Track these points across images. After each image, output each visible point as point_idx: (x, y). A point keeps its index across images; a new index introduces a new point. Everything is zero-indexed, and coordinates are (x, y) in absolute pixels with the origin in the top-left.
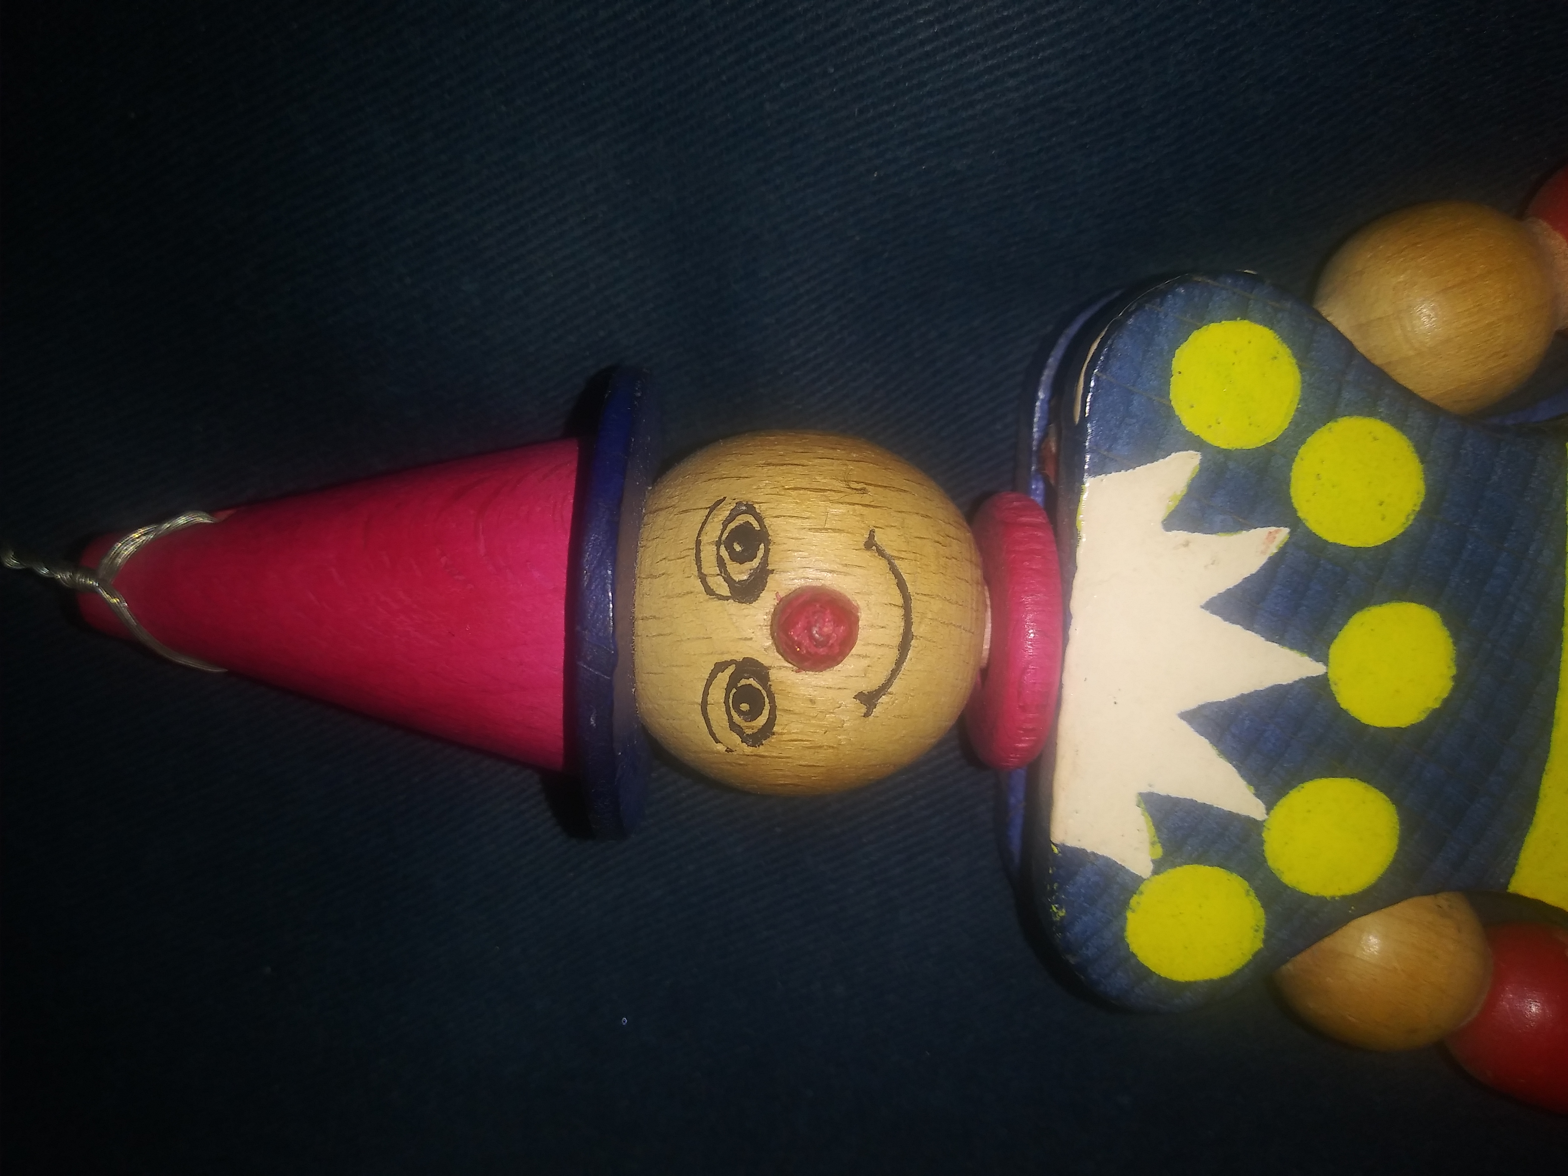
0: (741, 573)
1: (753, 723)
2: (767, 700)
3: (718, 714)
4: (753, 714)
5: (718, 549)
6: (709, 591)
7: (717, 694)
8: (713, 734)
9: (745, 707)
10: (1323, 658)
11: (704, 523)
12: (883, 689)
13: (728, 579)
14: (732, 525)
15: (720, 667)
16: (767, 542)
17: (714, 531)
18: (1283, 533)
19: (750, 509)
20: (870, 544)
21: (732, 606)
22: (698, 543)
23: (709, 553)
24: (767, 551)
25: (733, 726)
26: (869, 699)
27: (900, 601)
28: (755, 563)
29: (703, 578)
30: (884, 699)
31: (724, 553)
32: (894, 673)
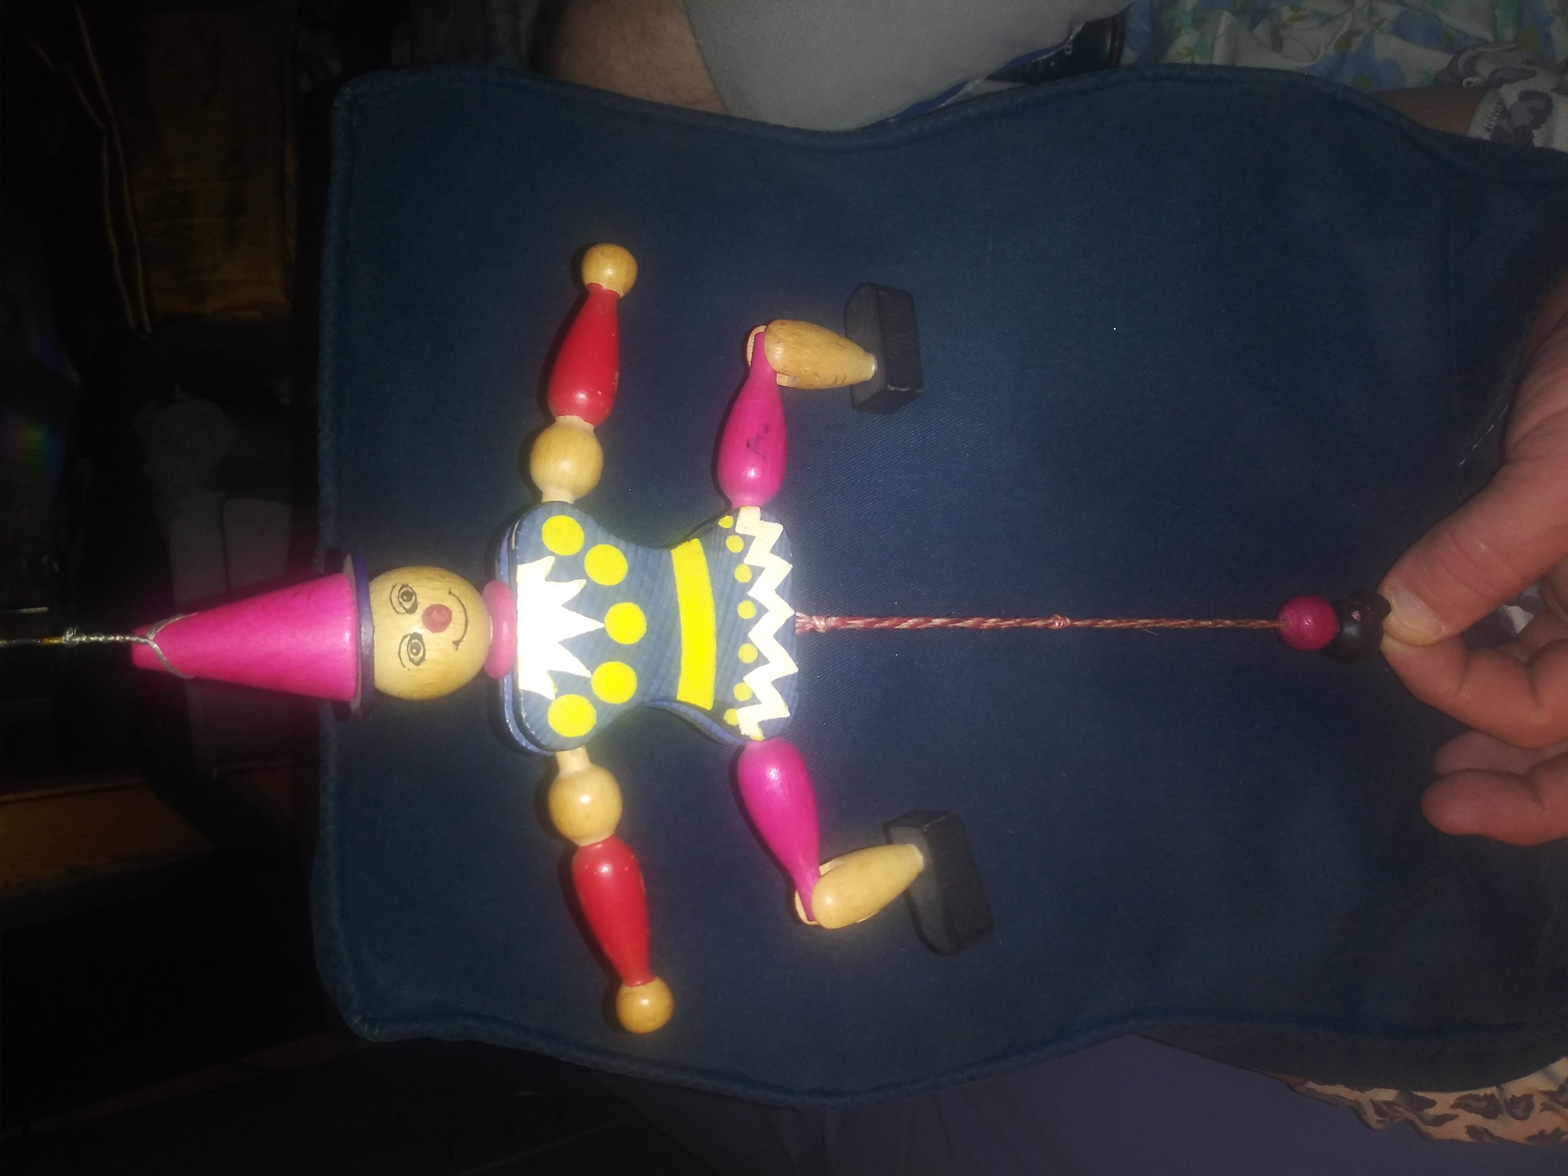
0: (408, 605)
1: (418, 656)
2: (422, 647)
3: (404, 656)
4: (416, 654)
5: (399, 599)
6: (397, 612)
7: (404, 648)
8: (402, 664)
9: (414, 651)
10: (602, 621)
11: (392, 592)
12: (461, 640)
13: (404, 608)
14: (402, 591)
15: (405, 637)
16: (415, 595)
17: (396, 593)
18: (584, 581)
19: (407, 586)
20: (450, 593)
21: (407, 616)
22: (391, 598)
23: (395, 601)
24: (416, 598)
25: (411, 660)
26: (457, 643)
27: (463, 610)
28: (413, 601)
29: (395, 609)
30: (461, 644)
31: (401, 600)
32: (463, 636)
